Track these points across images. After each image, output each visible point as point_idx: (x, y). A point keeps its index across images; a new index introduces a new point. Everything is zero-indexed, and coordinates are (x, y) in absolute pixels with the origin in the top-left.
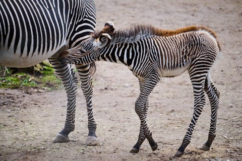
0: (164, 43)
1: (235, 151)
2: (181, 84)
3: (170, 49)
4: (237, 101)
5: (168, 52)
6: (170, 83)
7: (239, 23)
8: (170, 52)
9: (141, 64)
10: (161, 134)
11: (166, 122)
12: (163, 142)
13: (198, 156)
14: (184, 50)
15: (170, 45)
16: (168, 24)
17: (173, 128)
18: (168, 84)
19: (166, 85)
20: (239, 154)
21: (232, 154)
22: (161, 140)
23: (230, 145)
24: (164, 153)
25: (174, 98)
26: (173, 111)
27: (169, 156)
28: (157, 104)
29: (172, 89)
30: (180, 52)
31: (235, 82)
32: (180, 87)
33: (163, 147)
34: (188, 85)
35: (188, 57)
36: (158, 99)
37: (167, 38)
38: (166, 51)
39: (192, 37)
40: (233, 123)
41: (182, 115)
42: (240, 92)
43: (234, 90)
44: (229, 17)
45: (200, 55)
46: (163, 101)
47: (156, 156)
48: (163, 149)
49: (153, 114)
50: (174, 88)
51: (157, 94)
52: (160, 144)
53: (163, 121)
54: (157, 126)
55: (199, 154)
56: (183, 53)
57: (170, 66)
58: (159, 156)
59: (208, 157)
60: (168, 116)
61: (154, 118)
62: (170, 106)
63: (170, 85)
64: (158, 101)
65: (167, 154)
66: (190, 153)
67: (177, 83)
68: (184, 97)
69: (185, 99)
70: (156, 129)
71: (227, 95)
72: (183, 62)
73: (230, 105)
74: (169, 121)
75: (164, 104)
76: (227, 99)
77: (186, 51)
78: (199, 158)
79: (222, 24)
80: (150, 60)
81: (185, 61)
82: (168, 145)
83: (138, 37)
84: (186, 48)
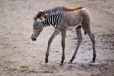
0: (70, 15)
1: (44, 66)
2: (19, 35)
3: (72, 17)
4: (45, 43)
5: (72, 19)
6: (14, 34)
7: (47, 6)
8: (73, 19)
9: (60, 24)
10: (10, 58)
11: (12, 52)
12: (11, 62)
13: (27, 69)
14: (79, 18)
15: (73, 16)
16: (13, 6)
17: (15, 55)
18: (13, 35)
19: (12, 35)
20: (46, 68)
21: (43, 68)
22: (9, 61)
23: (42, 63)
24: (11, 67)
25: (16, 41)
26: (15, 47)
27: (13, 69)
28: (8, 44)
29: (15, 37)
30: (77, 19)
31: (45, 34)
32: (19, 36)
33: (10, 64)
34: (23, 35)
35: (80, 21)
36: (8, 42)
37: (71, 12)
38: (71, 18)
39: (81, 12)
40: (44, 53)
41: (19, 49)
42: (47, 38)
43: (44, 38)
44: (42, 3)
45: (85, 20)
46: (11, 42)
47: (7, 68)
48: (11, 65)
49: (6, 49)
50: (16, 36)
51: (8, 39)
52: (9, 63)
53: (11, 52)
54: (8, 54)
55: (27, 68)
56: (78, 19)
57: (73, 25)
58: (8, 69)
59: (32, 69)
60: (13, 50)
61: (6, 51)
62: (14, 45)
63: (14, 35)
64: (8, 43)
65: (12, 67)
66: (23, 67)
67: (17, 34)
68: (21, 41)
69: (21, 42)
70: (7, 56)
71: (41, 40)
72: (78, 23)
73: (42, 44)
74: (13, 52)
75: (11, 44)
76: (41, 42)
77: (80, 19)
78: (27, 70)
79: (39, 6)
80: (64, 22)
81: (79, 23)
82: (13, 63)
83: (57, 12)
84: (80, 17)
